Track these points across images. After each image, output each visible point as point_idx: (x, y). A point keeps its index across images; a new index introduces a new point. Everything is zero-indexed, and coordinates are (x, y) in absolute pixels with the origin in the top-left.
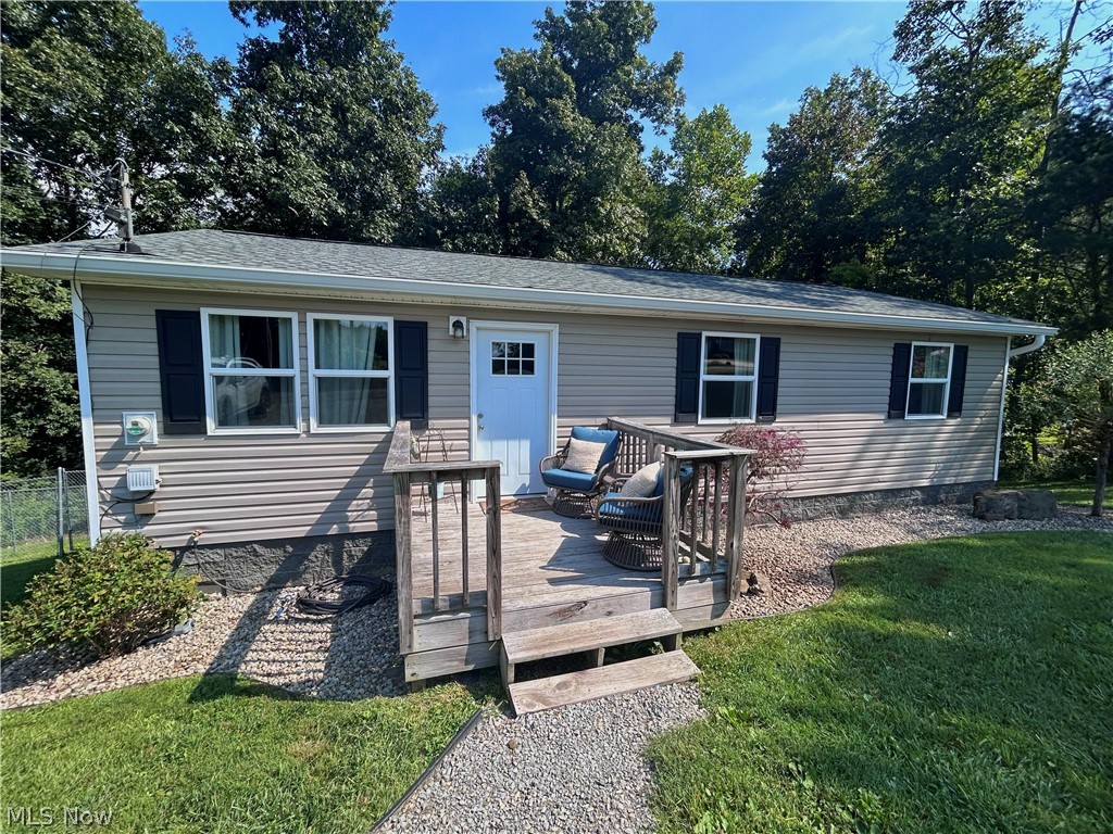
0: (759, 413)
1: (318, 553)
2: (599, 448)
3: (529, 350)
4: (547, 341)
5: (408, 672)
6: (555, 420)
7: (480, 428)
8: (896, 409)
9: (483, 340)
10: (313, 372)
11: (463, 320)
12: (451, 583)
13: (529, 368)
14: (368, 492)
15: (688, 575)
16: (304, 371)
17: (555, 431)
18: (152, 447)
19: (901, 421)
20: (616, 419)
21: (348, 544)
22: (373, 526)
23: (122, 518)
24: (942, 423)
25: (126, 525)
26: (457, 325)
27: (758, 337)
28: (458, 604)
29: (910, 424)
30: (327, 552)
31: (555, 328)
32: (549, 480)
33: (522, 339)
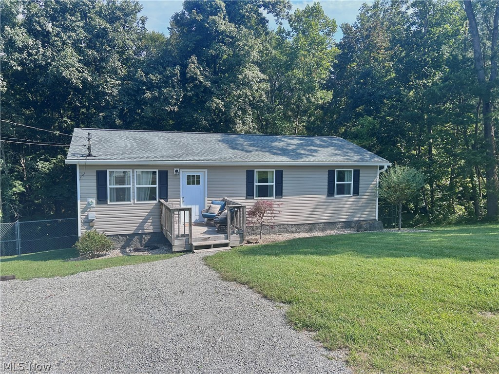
0: (276, 195)
1: (136, 238)
2: (219, 207)
3: (198, 177)
4: (203, 175)
5: (173, 249)
6: (207, 199)
7: (183, 201)
8: (330, 193)
9: (184, 174)
10: (136, 186)
11: (178, 169)
12: (182, 232)
13: (198, 183)
14: (150, 221)
15: (233, 233)
16: (134, 186)
17: (207, 202)
18: (94, 208)
19: (333, 197)
20: (226, 198)
21: (144, 236)
22: (151, 231)
23: (86, 227)
24: (349, 198)
25: (87, 229)
26: (177, 171)
27: (274, 170)
28: (183, 236)
29: (336, 198)
30: (138, 238)
31: (206, 171)
32: (204, 216)
33: (196, 174)
